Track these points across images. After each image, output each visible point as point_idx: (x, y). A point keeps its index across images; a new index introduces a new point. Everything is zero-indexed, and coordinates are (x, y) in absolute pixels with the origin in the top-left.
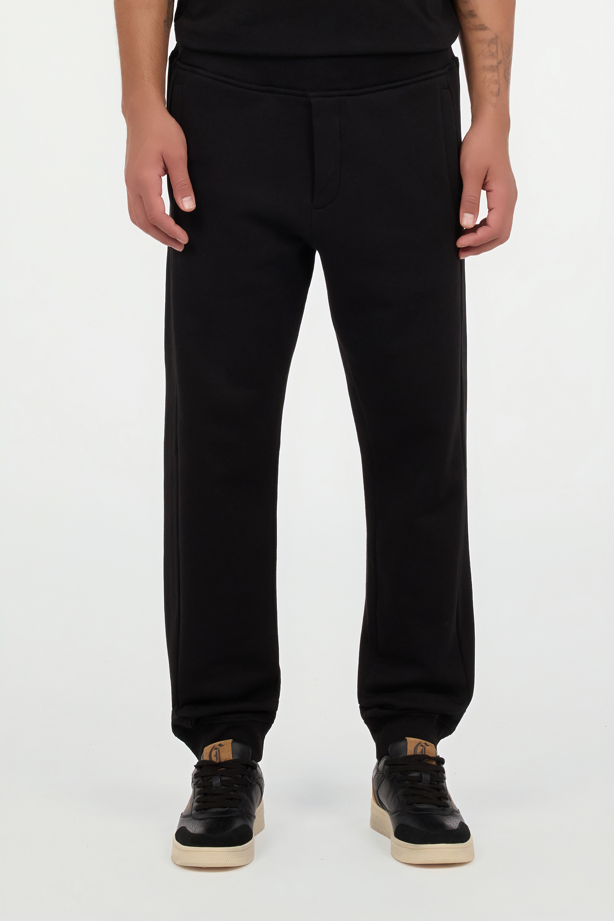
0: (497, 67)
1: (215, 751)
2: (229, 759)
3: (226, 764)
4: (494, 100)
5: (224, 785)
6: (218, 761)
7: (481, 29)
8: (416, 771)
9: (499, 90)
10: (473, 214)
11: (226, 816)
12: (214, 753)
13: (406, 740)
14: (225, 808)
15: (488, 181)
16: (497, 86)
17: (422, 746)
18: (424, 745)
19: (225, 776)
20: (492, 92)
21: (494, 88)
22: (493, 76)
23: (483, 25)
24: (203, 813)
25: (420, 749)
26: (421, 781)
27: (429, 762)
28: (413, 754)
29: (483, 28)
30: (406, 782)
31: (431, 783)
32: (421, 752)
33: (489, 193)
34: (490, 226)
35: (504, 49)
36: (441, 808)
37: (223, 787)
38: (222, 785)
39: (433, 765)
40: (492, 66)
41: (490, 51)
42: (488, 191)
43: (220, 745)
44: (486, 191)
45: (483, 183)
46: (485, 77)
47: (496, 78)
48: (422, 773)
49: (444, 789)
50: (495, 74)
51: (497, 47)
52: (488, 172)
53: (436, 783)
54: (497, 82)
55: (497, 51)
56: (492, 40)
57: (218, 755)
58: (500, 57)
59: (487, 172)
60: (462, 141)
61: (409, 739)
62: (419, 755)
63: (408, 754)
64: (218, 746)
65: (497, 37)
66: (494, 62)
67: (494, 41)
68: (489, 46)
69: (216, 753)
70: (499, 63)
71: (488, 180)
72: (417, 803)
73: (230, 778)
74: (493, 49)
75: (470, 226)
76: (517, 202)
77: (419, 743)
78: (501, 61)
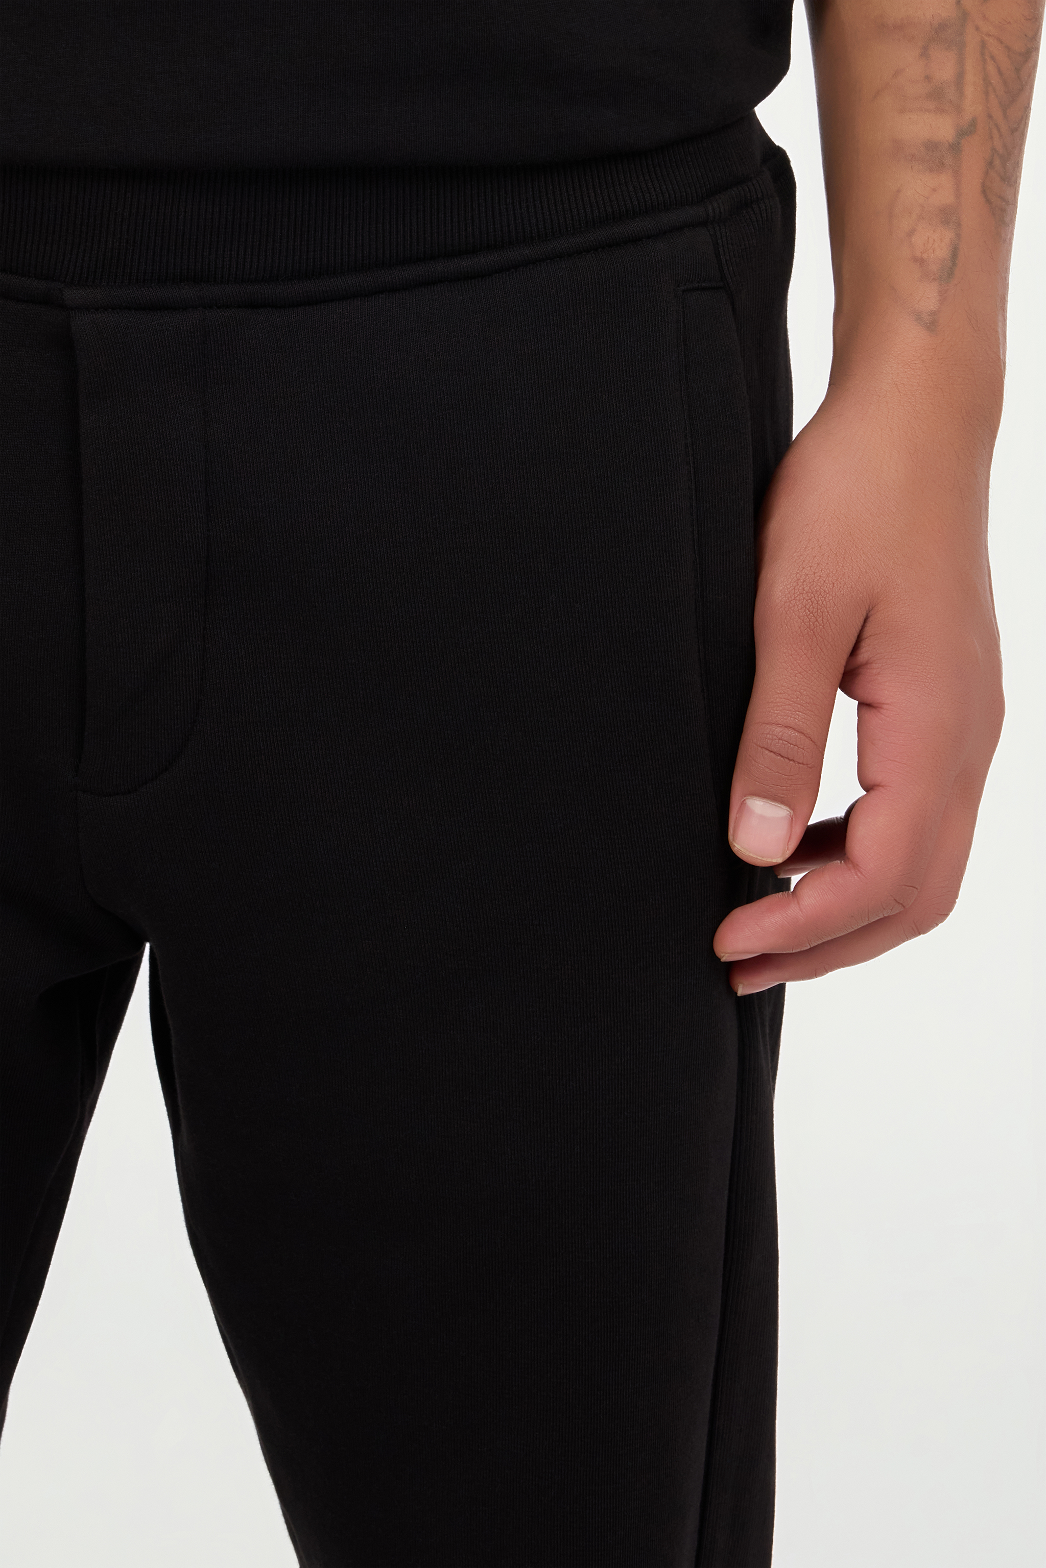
0: (955, 148)
4: (928, 295)
9: (956, 251)
10: (790, 807)
15: (867, 663)
16: (948, 235)
20: (920, 261)
21: (934, 241)
22: (934, 190)
33: (869, 714)
34: (856, 866)
35: (991, 68)
40: (932, 146)
41: (928, 78)
42: (864, 706)
44: (857, 702)
45: (845, 667)
46: (899, 191)
47: (945, 197)
50: (945, 180)
51: (961, 61)
52: (868, 625)
54: (948, 217)
55: (960, 76)
56: (942, 27)
58: (972, 105)
59: (866, 620)
60: (793, 439)
66: (944, 129)
67: (948, 32)
68: (925, 53)
70: (966, 132)
71: (864, 654)
74: (944, 67)
75: (769, 860)
76: (994, 756)
78: (973, 123)
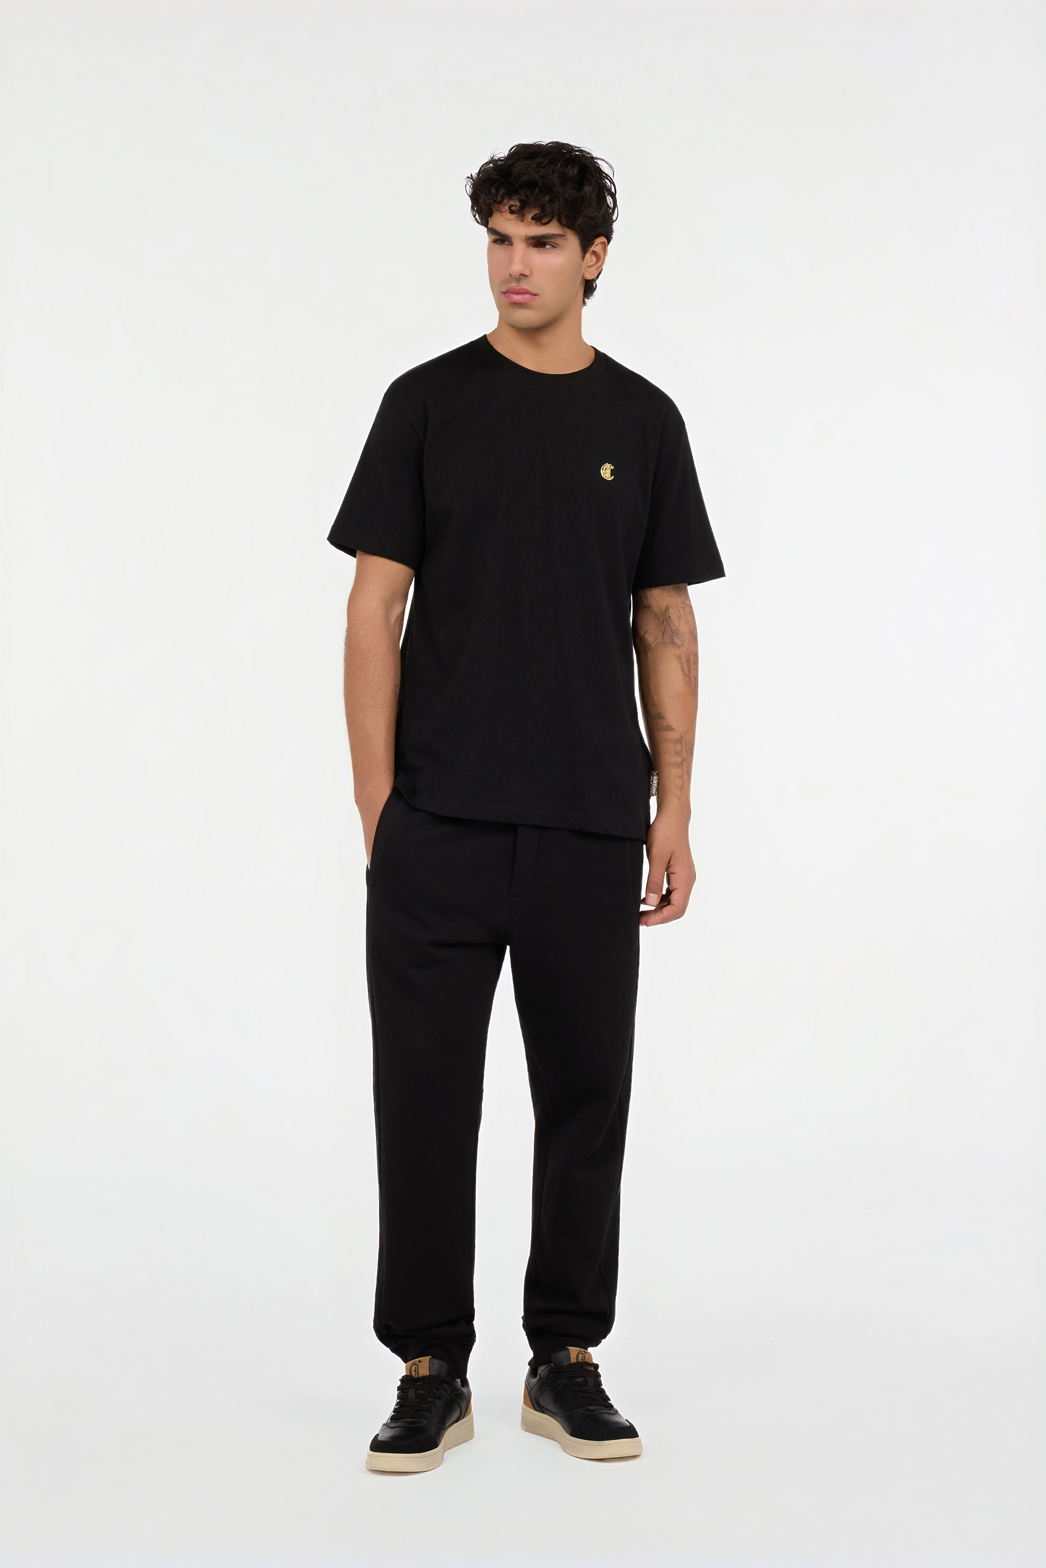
0: (682, 763)
1: (415, 1366)
2: (426, 1375)
3: (424, 1379)
4: (678, 793)
5: (418, 1398)
6: (416, 1376)
7: (668, 730)
8: (581, 1376)
9: (683, 784)
10: (657, 894)
11: (413, 1426)
12: (413, 1368)
13: (568, 1349)
14: (414, 1418)
15: (672, 865)
16: (681, 781)
17: (583, 1354)
18: (583, 1353)
19: (420, 1390)
20: (676, 786)
21: (678, 782)
22: (678, 772)
23: (670, 726)
24: (396, 1422)
25: (581, 1356)
26: (587, 1385)
27: (588, 1368)
28: (576, 1361)
29: (670, 729)
30: (574, 1387)
31: (595, 1387)
32: (582, 1359)
34: (674, 905)
35: (687, 747)
36: (608, 1408)
37: (417, 1400)
38: (416, 1398)
39: (592, 1370)
40: (677, 763)
41: (675, 750)
43: (420, 1361)
45: (667, 866)
46: (672, 773)
47: (680, 773)
48: (587, 1378)
49: (603, 1391)
50: (680, 770)
51: (682, 746)
53: (597, 1386)
54: (681, 777)
55: (682, 749)
56: (678, 739)
57: (417, 1371)
58: (684, 755)
59: (671, 856)
61: (571, 1348)
62: (580, 1362)
63: (572, 1362)
64: (417, 1363)
65: (682, 737)
66: (679, 759)
67: (679, 741)
68: (674, 745)
69: (416, 1368)
70: (683, 760)
72: (589, 1405)
73: (425, 1392)
74: (678, 747)
77: (580, 1352)
78: (684, 758)
